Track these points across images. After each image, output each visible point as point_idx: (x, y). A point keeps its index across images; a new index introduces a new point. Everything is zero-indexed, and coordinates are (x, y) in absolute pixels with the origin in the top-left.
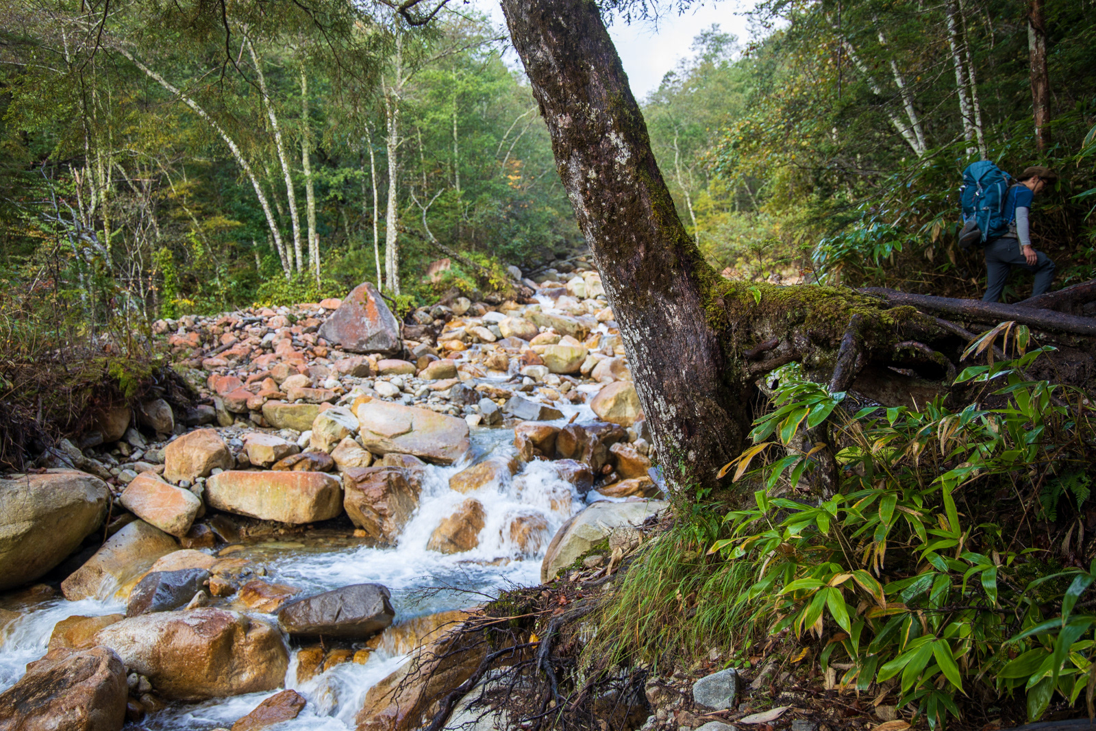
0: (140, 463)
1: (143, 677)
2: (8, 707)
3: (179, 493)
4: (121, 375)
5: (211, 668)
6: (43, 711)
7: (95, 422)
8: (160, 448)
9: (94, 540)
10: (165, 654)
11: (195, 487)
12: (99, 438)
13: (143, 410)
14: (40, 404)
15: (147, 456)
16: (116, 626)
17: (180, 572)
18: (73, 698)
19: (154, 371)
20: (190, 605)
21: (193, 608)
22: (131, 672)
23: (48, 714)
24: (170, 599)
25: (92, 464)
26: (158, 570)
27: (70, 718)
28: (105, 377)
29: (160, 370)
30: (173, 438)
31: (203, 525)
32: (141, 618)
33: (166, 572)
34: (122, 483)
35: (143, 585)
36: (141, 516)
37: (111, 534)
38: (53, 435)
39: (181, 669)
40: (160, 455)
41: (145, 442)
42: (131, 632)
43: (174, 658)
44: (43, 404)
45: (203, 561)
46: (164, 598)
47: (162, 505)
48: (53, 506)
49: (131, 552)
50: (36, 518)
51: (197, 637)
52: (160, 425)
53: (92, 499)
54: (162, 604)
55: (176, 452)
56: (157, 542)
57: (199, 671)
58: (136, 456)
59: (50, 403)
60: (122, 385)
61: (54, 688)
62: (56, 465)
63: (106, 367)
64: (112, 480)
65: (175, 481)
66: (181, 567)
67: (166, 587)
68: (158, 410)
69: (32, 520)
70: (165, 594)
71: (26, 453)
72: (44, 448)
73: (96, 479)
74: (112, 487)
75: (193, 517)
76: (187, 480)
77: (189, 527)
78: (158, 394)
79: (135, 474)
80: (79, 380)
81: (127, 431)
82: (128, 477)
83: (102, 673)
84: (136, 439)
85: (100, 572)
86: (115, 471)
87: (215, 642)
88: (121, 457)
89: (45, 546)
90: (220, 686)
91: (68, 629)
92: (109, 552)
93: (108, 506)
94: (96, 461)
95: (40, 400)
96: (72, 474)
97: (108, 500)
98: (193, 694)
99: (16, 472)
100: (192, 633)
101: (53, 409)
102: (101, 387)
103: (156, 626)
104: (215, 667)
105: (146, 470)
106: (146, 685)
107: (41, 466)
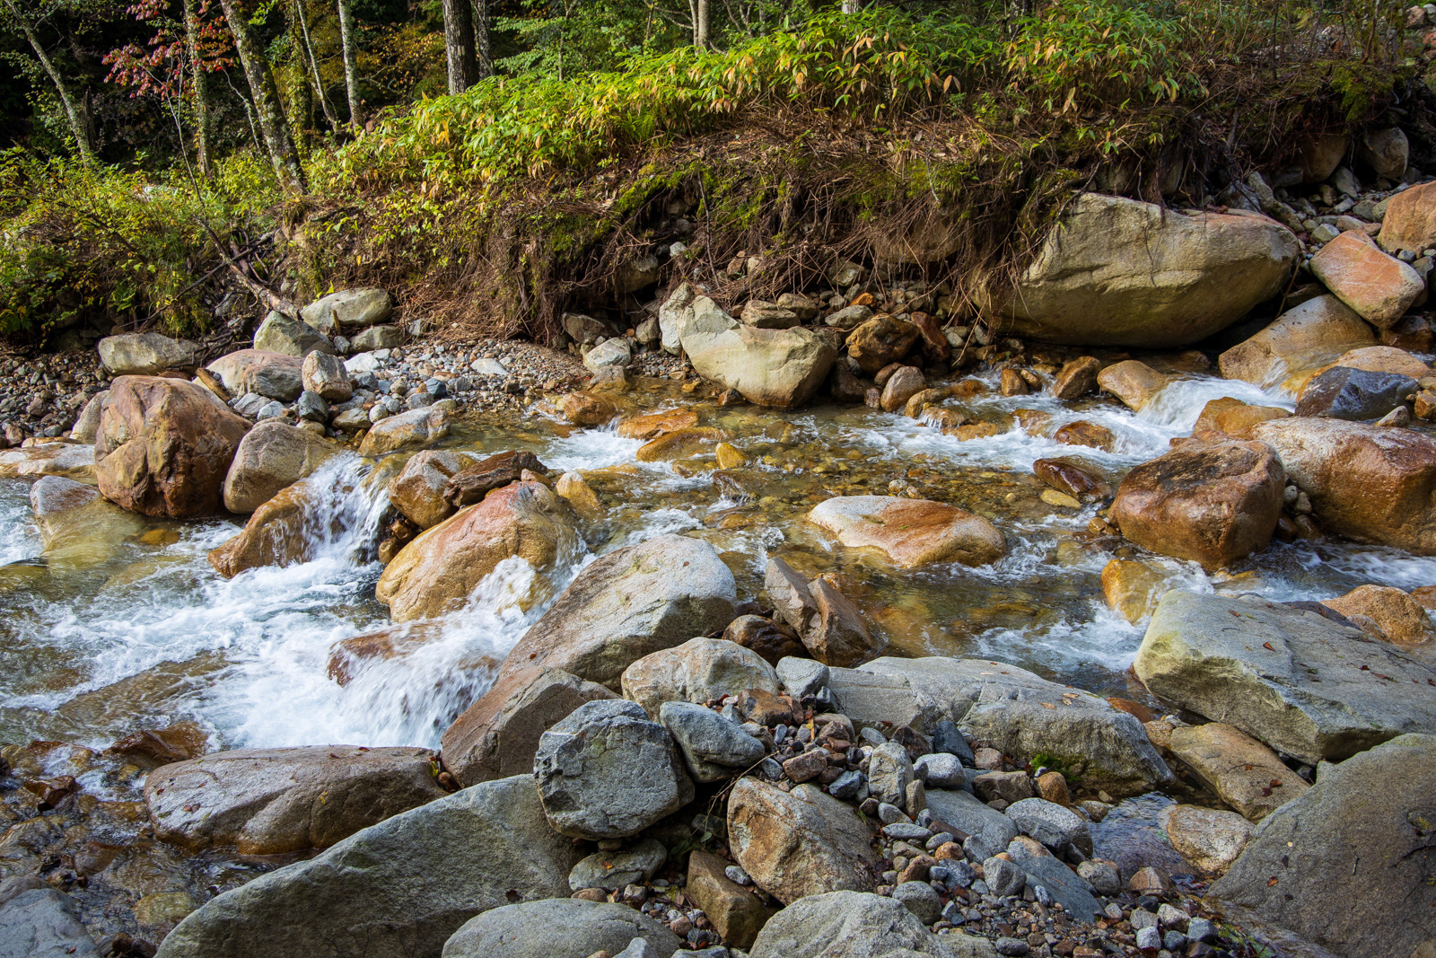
0: (1346, 218)
1: (1302, 494)
2: (1151, 478)
3: (1396, 267)
4: (1347, 88)
5: (1396, 509)
6: (1189, 495)
7: (1297, 152)
8: (1379, 200)
9: (1267, 310)
10: (1337, 474)
11: (1420, 263)
12: (1296, 176)
13: (1366, 141)
14: (1234, 122)
15: (1357, 209)
16: (1281, 423)
17: (1377, 375)
18: (1221, 491)
19: (1397, 84)
20: (1382, 421)
21: (1386, 425)
22: (1289, 483)
23: (1192, 501)
24: (1357, 407)
25: (1283, 210)
26: (1345, 365)
27: (1215, 513)
28: (1326, 90)
29: (1405, 83)
30: (1401, 187)
31: (1419, 318)
32: (1315, 422)
33: (1358, 371)
34: (1316, 242)
35: (1324, 380)
36: (1335, 290)
37: (1289, 307)
38: (1242, 164)
39: (1355, 500)
40: (1377, 209)
41: (1358, 188)
42: (1299, 435)
43: (1349, 483)
44: (1238, 122)
45: (1411, 366)
46: (1349, 403)
47: (1367, 280)
48: (1229, 256)
49: (1312, 335)
50: (1207, 269)
51: (1386, 466)
52: (1385, 166)
53: (1276, 256)
54: (1344, 411)
55: (1403, 207)
56: (1349, 328)
57: (1378, 508)
58: (1341, 207)
59: (1246, 121)
60: (1345, 102)
61: (1203, 473)
62: (1238, 205)
63: (1329, 74)
64: (1303, 236)
65: (1392, 250)
66: (1378, 368)
67: (1354, 390)
68: (1388, 144)
69: (1202, 270)
70: (1351, 399)
71: (1206, 183)
72: (1229, 180)
73: (1286, 230)
74: (1302, 244)
75: (1409, 304)
76: (1409, 249)
77: (1399, 316)
78: (1393, 119)
79: (1336, 231)
80: (1289, 91)
81: (1337, 169)
82: (1326, 234)
83: (1259, 473)
84: (1348, 184)
85: (1268, 352)
86: (1310, 223)
87: (1410, 478)
88: (1320, 206)
89: (1210, 305)
90: (1403, 534)
91: (1221, 410)
92: (1283, 329)
93: (1293, 269)
94: (1287, 207)
95: (1235, 116)
96: (1256, 219)
97: (1294, 261)
98: (1363, 535)
99: (1192, 207)
100: (1380, 458)
101: (1249, 130)
102: (1317, 104)
103: (1334, 436)
104: (1402, 511)
105: (1354, 227)
106: (1304, 505)
107: (1222, 203)
